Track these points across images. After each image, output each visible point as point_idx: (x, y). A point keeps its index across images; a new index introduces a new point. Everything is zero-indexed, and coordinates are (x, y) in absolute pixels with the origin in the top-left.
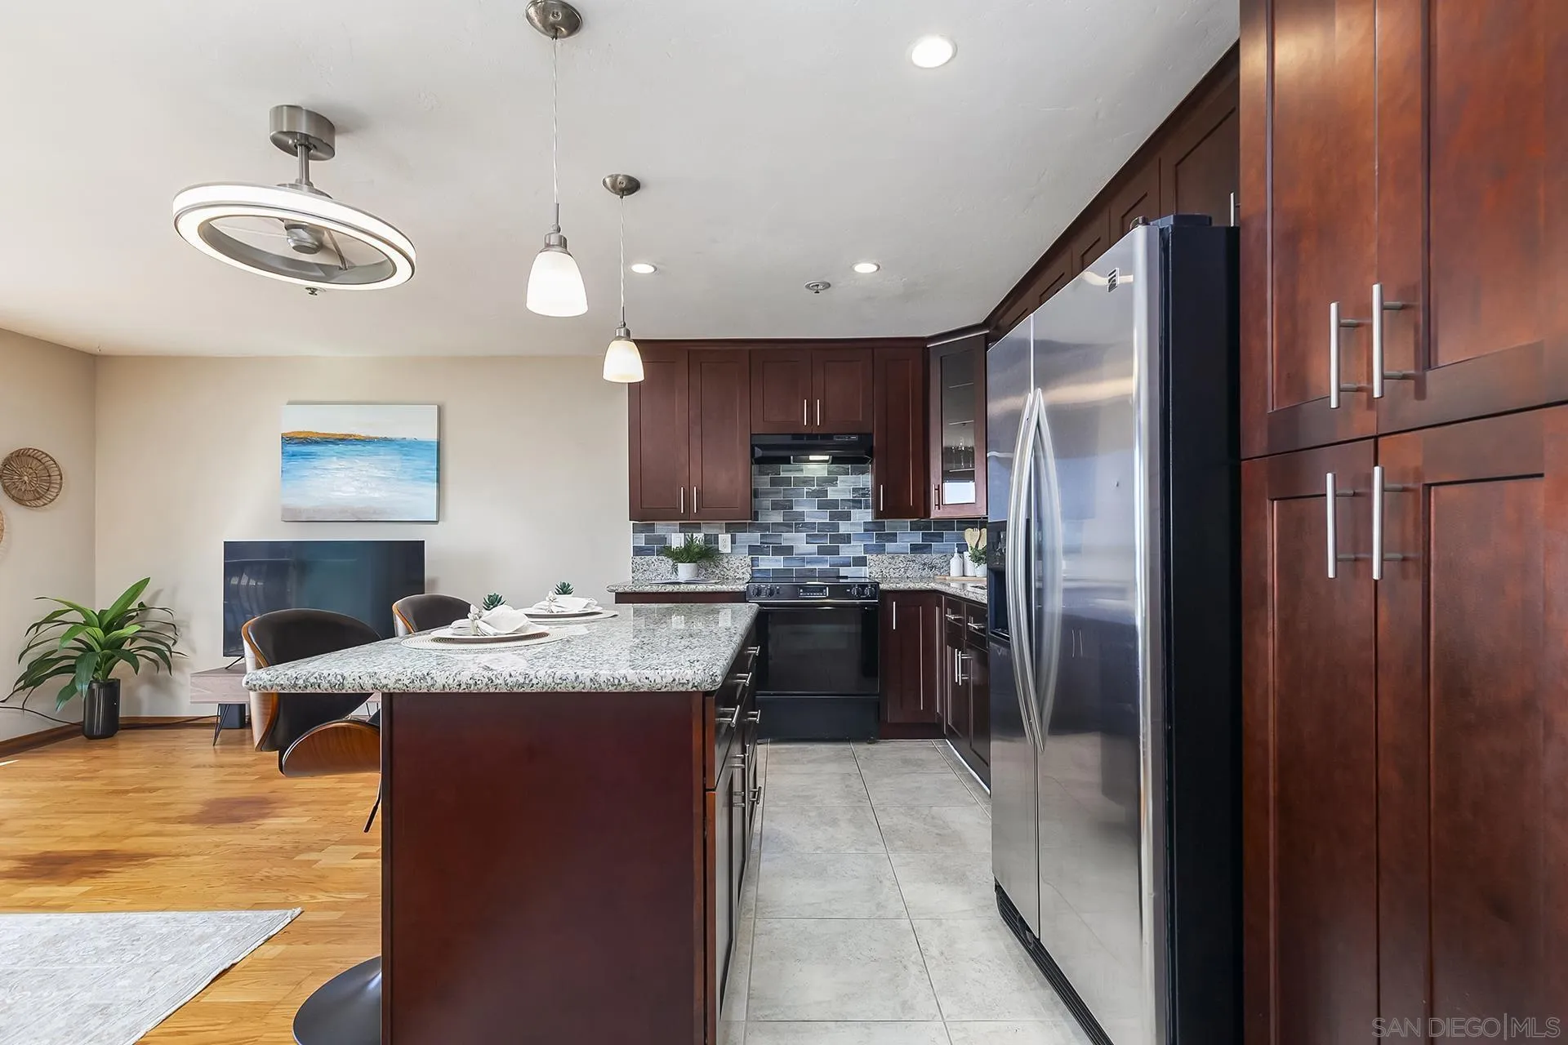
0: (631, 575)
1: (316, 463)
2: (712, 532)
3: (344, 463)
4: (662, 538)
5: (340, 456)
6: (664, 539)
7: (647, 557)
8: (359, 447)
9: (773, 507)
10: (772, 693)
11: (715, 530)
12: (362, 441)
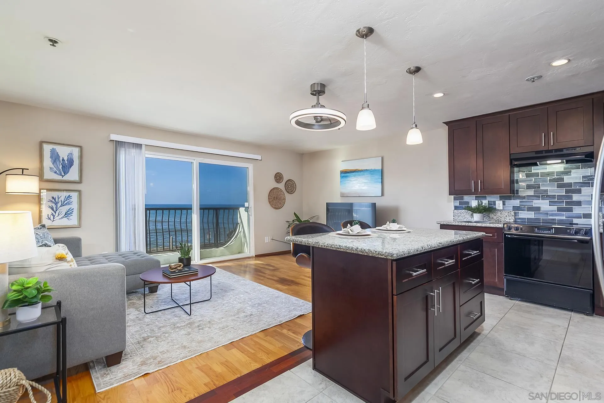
0: (453, 217)
1: (348, 179)
2: (493, 200)
3: (355, 178)
4: (467, 202)
5: (355, 176)
6: (468, 203)
7: (460, 211)
8: (359, 173)
9: (527, 188)
10: (518, 277)
11: (494, 199)
12: (360, 171)
